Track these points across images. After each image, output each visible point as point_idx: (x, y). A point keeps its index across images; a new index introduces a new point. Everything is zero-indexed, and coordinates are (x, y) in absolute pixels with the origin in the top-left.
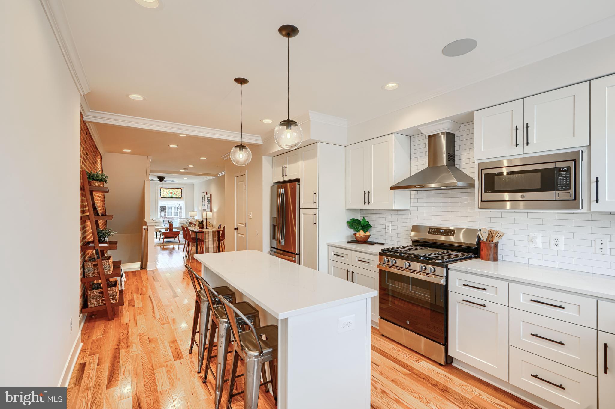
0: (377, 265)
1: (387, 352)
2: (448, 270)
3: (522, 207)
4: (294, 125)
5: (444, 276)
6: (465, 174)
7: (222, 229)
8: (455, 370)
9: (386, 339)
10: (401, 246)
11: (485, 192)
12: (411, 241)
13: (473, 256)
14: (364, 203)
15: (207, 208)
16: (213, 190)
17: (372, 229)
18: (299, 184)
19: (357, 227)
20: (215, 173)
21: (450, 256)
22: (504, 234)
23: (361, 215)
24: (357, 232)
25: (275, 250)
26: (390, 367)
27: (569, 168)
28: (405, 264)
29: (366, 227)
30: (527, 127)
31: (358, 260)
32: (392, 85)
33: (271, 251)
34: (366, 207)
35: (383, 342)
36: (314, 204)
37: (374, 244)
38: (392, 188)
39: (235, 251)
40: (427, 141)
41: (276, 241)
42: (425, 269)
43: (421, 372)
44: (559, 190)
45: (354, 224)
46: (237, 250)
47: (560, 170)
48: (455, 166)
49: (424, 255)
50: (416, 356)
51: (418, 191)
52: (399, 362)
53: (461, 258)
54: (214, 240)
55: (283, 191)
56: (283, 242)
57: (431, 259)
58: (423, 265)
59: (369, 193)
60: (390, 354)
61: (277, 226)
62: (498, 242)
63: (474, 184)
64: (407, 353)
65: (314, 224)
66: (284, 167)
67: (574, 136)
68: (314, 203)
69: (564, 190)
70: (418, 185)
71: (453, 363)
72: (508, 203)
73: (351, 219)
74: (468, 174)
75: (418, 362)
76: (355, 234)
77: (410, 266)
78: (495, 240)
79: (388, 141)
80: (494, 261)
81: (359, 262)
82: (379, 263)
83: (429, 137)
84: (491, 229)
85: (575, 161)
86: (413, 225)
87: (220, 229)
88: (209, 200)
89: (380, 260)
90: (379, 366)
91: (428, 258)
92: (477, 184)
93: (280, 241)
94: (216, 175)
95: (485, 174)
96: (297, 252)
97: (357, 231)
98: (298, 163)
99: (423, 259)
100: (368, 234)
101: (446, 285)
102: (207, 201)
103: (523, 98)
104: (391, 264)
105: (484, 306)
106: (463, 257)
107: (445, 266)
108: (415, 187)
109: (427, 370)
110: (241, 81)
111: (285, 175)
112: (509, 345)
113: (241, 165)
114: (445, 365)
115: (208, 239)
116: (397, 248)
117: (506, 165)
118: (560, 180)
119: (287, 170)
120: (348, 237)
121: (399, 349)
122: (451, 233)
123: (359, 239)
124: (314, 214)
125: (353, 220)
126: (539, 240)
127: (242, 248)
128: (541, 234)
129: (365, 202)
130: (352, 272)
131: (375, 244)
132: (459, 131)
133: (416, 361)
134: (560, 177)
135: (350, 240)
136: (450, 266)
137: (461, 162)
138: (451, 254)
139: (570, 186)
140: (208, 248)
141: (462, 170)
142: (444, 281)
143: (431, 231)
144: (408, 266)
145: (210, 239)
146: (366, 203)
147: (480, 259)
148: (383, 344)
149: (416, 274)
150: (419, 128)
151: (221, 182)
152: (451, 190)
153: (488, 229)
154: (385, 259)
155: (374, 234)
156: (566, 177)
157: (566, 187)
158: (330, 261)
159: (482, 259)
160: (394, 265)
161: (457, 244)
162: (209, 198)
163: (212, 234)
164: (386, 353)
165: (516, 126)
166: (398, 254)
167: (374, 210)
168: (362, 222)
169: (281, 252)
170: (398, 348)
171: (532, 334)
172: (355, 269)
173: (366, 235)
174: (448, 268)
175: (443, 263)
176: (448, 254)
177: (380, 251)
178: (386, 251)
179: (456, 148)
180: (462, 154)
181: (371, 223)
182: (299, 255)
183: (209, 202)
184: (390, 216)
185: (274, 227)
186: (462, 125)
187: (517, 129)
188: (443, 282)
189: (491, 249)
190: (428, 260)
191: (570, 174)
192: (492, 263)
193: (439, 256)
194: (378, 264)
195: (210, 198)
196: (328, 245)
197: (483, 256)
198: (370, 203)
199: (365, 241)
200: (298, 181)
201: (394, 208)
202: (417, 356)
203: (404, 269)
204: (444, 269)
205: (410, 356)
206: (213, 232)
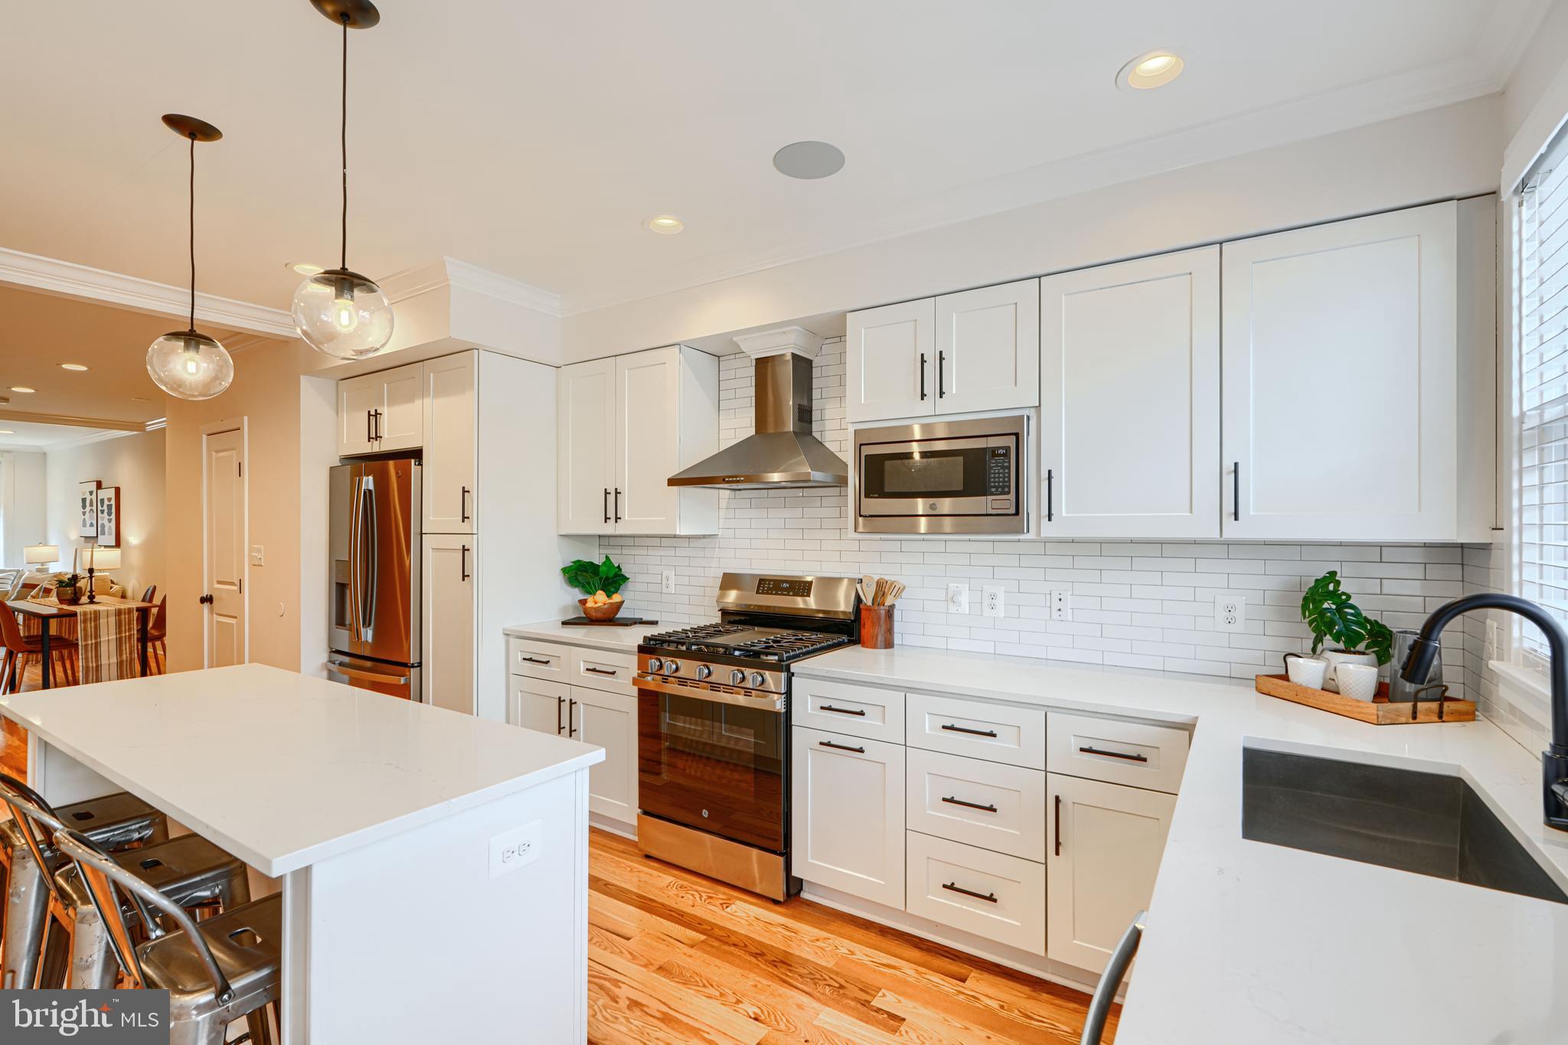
0: (634, 678)
1: (653, 898)
2: (790, 676)
3: (948, 529)
4: (364, 287)
5: (783, 692)
6: (832, 452)
7: (157, 601)
8: (806, 909)
9: (656, 865)
10: (696, 627)
11: (867, 496)
12: (720, 612)
13: (846, 641)
14: (606, 519)
15: (103, 533)
16: (127, 474)
17: (630, 585)
18: (420, 464)
19: (589, 584)
20: (137, 419)
21: (799, 644)
22: (904, 588)
23: (602, 551)
24: (589, 595)
25: (346, 659)
26: (658, 934)
27: (1007, 449)
28: (697, 671)
29: (612, 580)
30: (941, 359)
31: (587, 670)
32: (666, 221)
33: (330, 661)
34: (609, 529)
35: (647, 873)
36: (463, 521)
37: (631, 625)
38: (672, 482)
39: (202, 668)
40: (752, 371)
41: (348, 632)
42: (743, 679)
43: (729, 930)
44: (992, 494)
45: (581, 575)
46: (211, 666)
47: (993, 452)
48: (814, 434)
49: (742, 644)
50: (723, 893)
51: (735, 490)
52: (682, 916)
53: (820, 646)
54: (121, 638)
55: (368, 482)
56: (368, 634)
57: (757, 654)
58: (738, 670)
59: (617, 493)
60: (660, 901)
61: (349, 587)
62: (892, 607)
63: (847, 477)
64: (700, 889)
65: (464, 576)
66: (373, 413)
67: (1016, 385)
68: (464, 518)
69: (1001, 494)
70: (732, 477)
71: (802, 893)
72: (923, 520)
73: (574, 562)
74: (837, 454)
75: (725, 905)
76: (583, 602)
77: (709, 674)
78: (888, 602)
79: (665, 363)
80: (886, 648)
81: (590, 674)
82: (639, 672)
83: (758, 360)
84: (882, 577)
85: (1017, 435)
86: (724, 574)
87: (151, 600)
88: (109, 507)
89: (642, 665)
90: (628, 939)
91: (752, 651)
92: (853, 478)
93: (358, 631)
94: (140, 427)
95: (866, 456)
96: (413, 659)
97: (589, 593)
98: (418, 403)
99: (740, 656)
100: (616, 598)
101: (786, 712)
102: (102, 512)
103: (935, 296)
104: (666, 674)
105: (861, 750)
106: (825, 644)
107: (784, 669)
108: (724, 480)
109: (744, 922)
110: (195, 129)
111: (377, 437)
112: (906, 829)
113: (193, 396)
114: (785, 901)
115: (96, 638)
116: (685, 631)
117: (917, 436)
118: (995, 473)
119: (385, 422)
120: (565, 609)
121: (685, 883)
122: (804, 589)
123: (594, 614)
124: (464, 550)
125: (578, 564)
126: (964, 599)
127: (227, 655)
128: (968, 585)
129: (608, 516)
130: (572, 703)
131: (635, 623)
132: (820, 354)
133: (721, 904)
134: (994, 467)
135: (571, 616)
136: (795, 667)
137: (824, 425)
138: (801, 639)
139: (1009, 487)
140: (97, 666)
141: (827, 445)
142: (783, 703)
143: (764, 587)
144: (704, 676)
145: (104, 638)
146: (609, 518)
147: (860, 645)
148: (646, 880)
149: (724, 692)
150: (734, 339)
151: (153, 449)
152: (805, 490)
153: (876, 578)
154: (653, 663)
155: (632, 600)
156: (1004, 468)
157: (1003, 487)
158: (512, 677)
159: (864, 645)
160: (674, 675)
161: (821, 615)
162: (109, 500)
163: (112, 620)
164: (651, 900)
165: (922, 355)
166: (684, 648)
167: (633, 537)
168: (603, 569)
169: (369, 664)
170: (681, 882)
171: (944, 800)
172: (576, 694)
173: (610, 603)
174: (792, 671)
175: (781, 660)
176: (796, 639)
177: (641, 642)
178: (655, 640)
179: (816, 394)
180: (827, 407)
181: (625, 571)
182: (418, 669)
183: (109, 514)
184: (672, 552)
185: (340, 590)
186: (828, 341)
187: (923, 361)
188: (779, 706)
189: (879, 622)
190: (752, 657)
191: (1009, 462)
192: (881, 653)
193: (774, 645)
194: (636, 675)
195: (113, 502)
196: (508, 635)
197: (865, 639)
198: (620, 518)
199: (608, 618)
200: (417, 454)
201: (678, 533)
202: (725, 894)
203: (695, 683)
204: (783, 675)
205: (710, 895)
206: (119, 613)
